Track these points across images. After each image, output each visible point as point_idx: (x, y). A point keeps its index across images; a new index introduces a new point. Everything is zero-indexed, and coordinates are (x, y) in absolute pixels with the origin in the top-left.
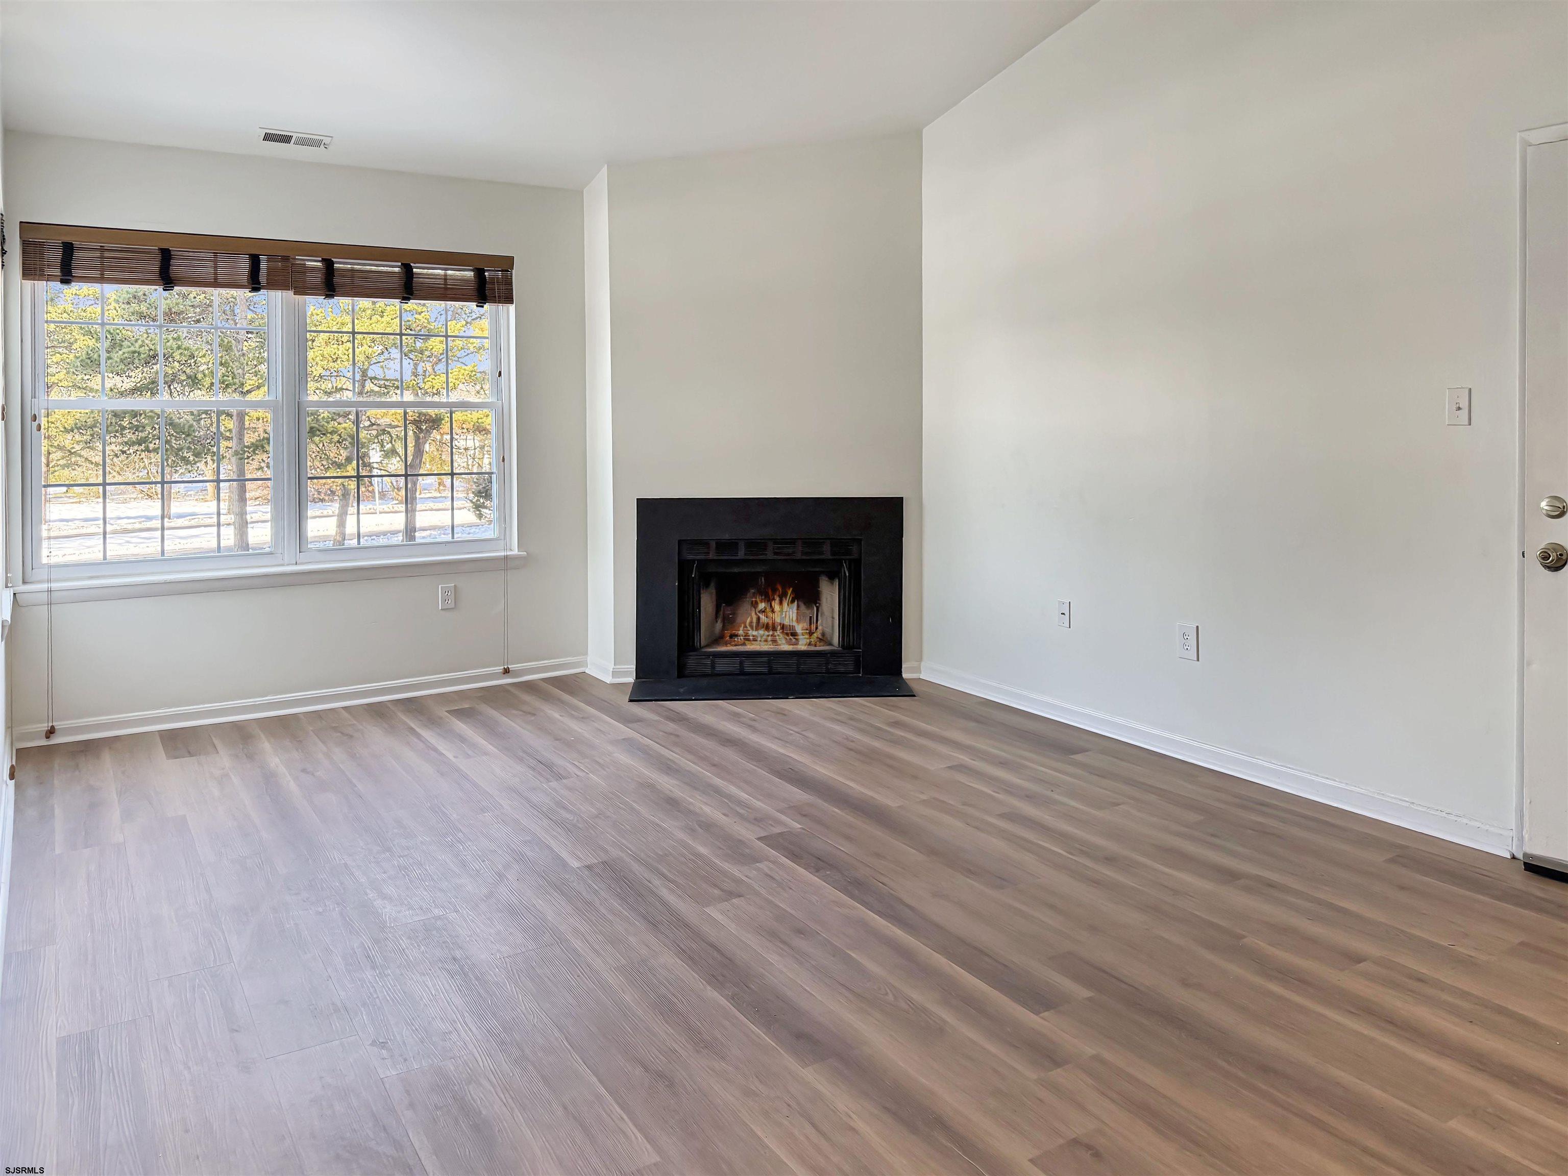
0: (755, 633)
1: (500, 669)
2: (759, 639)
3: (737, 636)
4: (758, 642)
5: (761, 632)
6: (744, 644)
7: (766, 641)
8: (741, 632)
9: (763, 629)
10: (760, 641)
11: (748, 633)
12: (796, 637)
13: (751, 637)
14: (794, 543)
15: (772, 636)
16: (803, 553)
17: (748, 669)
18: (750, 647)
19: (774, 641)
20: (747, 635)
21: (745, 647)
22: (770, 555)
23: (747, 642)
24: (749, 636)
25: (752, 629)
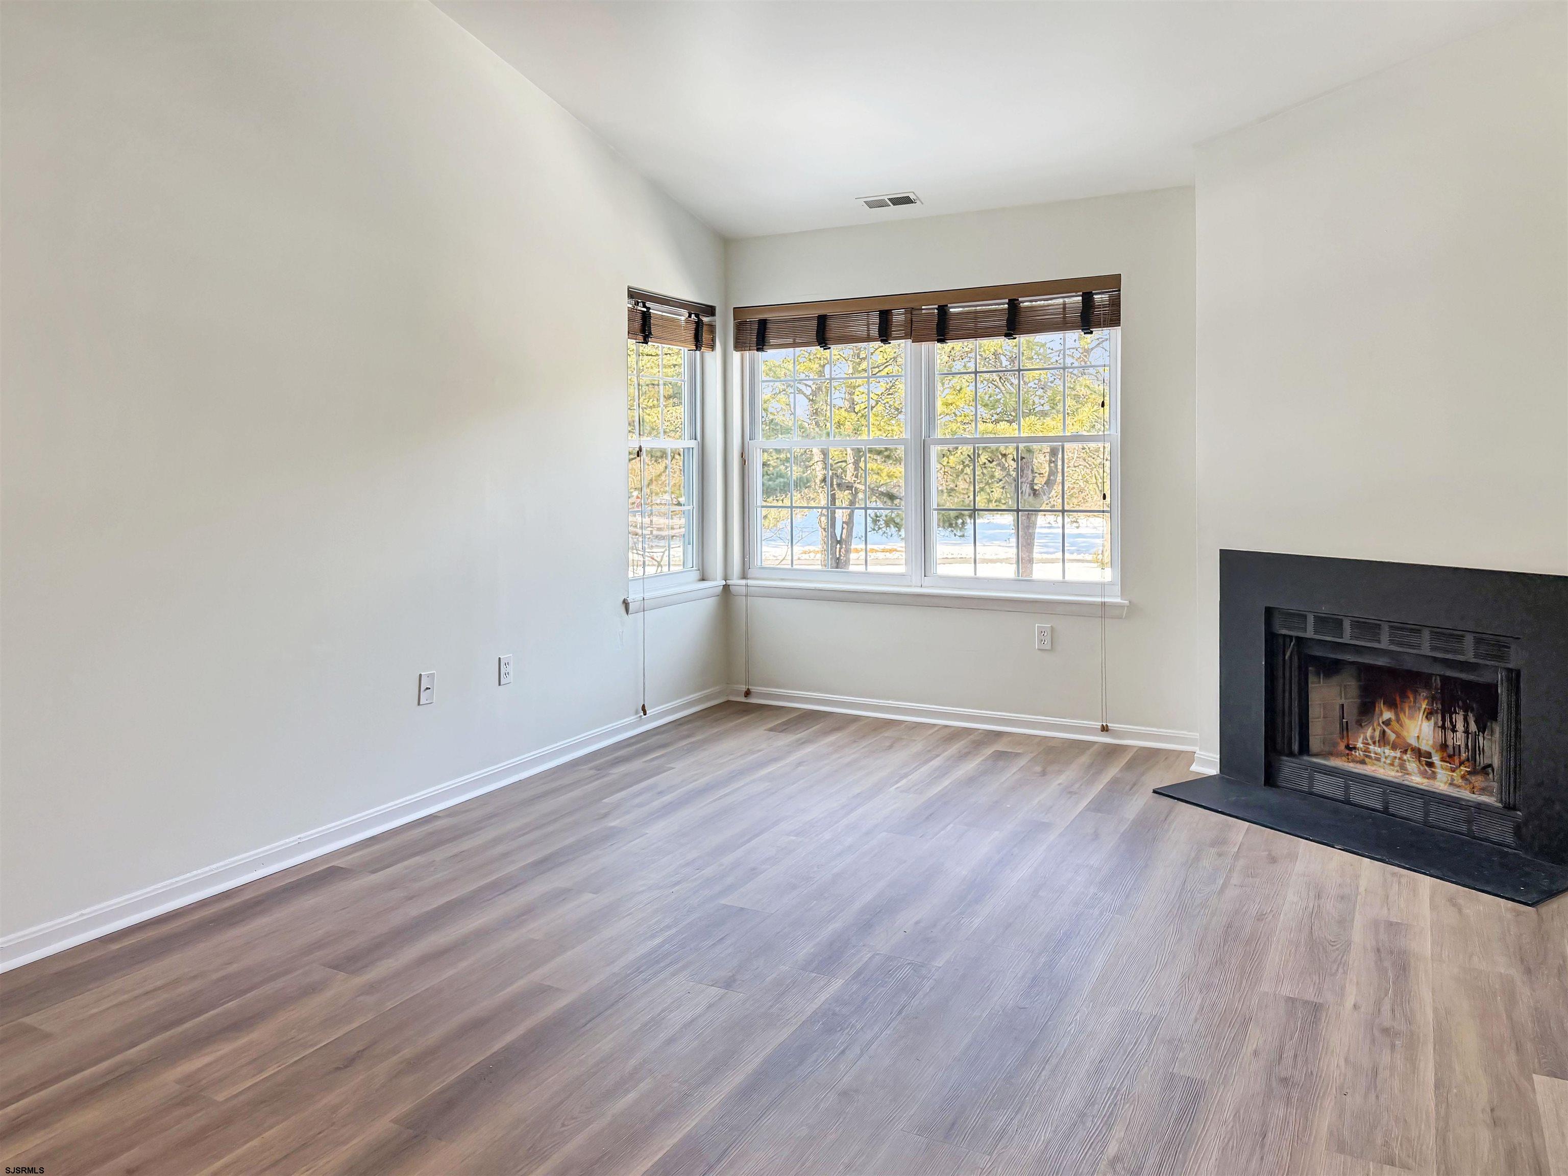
0: (1378, 750)
1: (1098, 725)
2: (1383, 760)
3: (1355, 748)
4: (1381, 764)
5: (1388, 751)
6: (1363, 762)
7: (1392, 764)
8: (1360, 745)
9: (1388, 747)
10: (1385, 762)
11: (1369, 748)
12: (1433, 769)
13: (1373, 755)
14: (1419, 631)
15: (1400, 759)
16: (1433, 648)
17: (1355, 798)
18: (1368, 770)
19: (1402, 767)
20: (1367, 750)
21: (1365, 767)
22: (1384, 643)
23: (1367, 760)
24: (1370, 752)
25: (1374, 743)
